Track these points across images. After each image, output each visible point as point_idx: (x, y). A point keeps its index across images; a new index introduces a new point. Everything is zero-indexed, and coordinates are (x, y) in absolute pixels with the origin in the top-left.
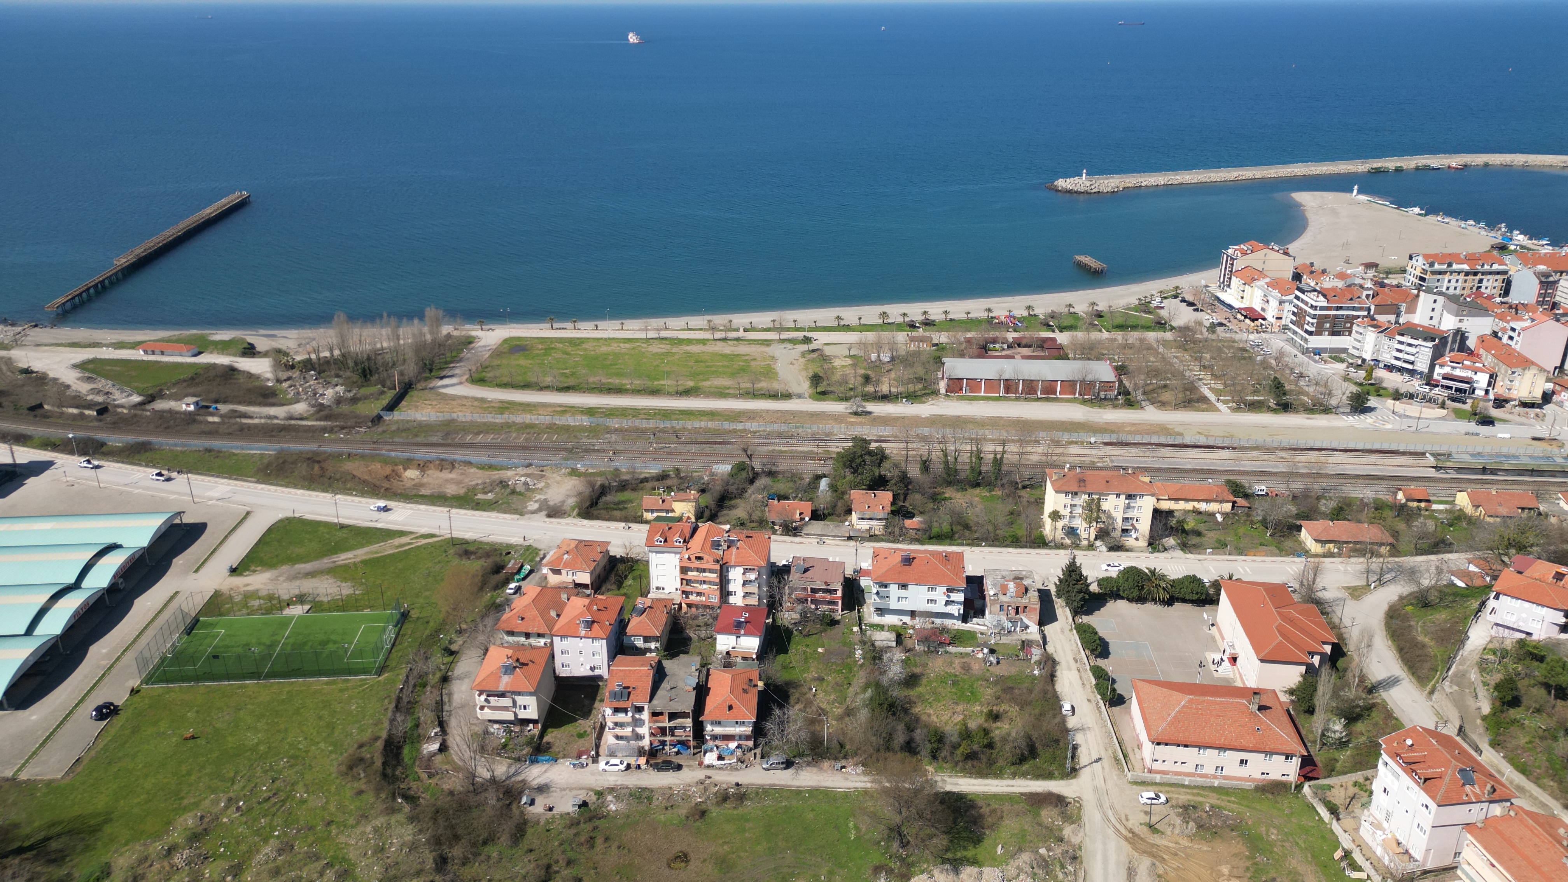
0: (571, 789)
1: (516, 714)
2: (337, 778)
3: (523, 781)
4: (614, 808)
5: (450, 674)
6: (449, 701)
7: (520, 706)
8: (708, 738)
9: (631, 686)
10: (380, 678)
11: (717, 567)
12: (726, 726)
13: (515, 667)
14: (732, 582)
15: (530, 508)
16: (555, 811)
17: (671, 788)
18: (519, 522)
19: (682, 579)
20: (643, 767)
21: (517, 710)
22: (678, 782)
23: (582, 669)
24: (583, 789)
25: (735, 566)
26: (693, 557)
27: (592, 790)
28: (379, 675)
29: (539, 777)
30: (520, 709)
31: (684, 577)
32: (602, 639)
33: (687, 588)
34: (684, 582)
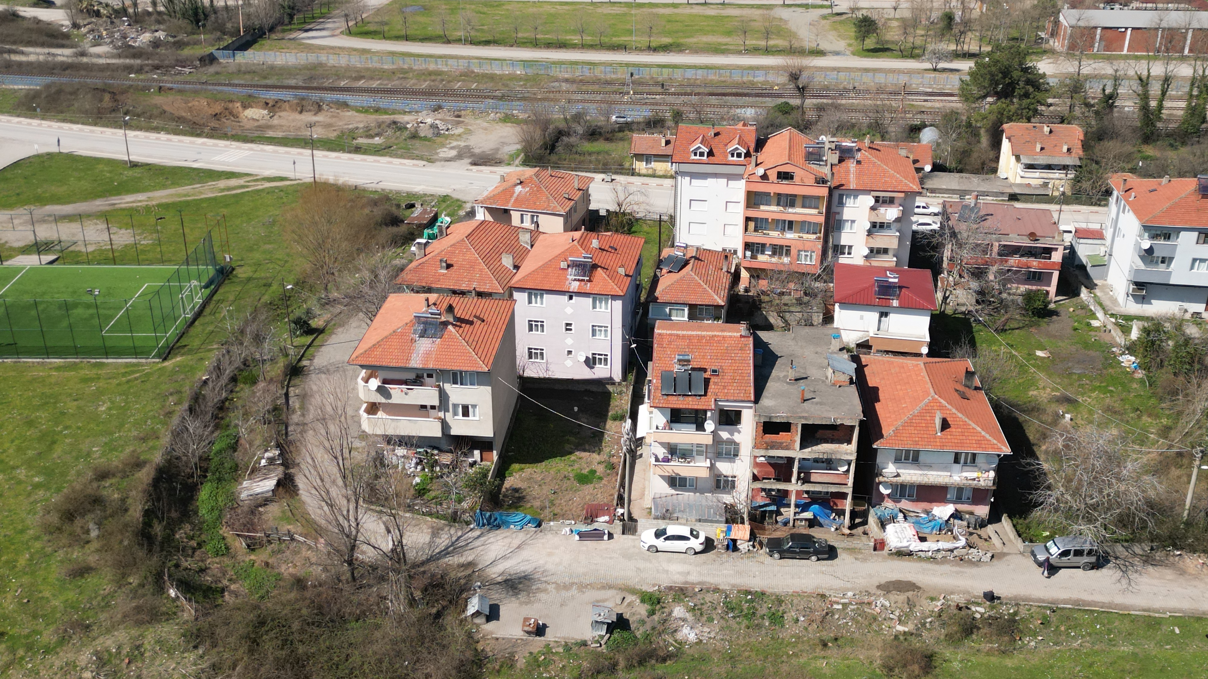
0: (582, 587)
1: (445, 426)
2: (37, 538)
3: (471, 564)
4: (692, 637)
5: (305, 363)
6: (303, 407)
7: (455, 406)
8: (884, 491)
9: (710, 367)
10: (166, 364)
11: (823, 192)
12: (929, 467)
13: (445, 324)
14: (848, 225)
15: (442, 155)
16: (550, 636)
17: (823, 596)
18: (424, 169)
19: (748, 219)
20: (743, 546)
21: (449, 417)
22: (837, 583)
23: (569, 363)
24: (610, 587)
25: (856, 193)
26: (773, 175)
27: (633, 591)
28: (165, 359)
29: (504, 557)
30: (455, 414)
31: (752, 213)
32: (614, 297)
33: (756, 238)
34: (752, 225)
